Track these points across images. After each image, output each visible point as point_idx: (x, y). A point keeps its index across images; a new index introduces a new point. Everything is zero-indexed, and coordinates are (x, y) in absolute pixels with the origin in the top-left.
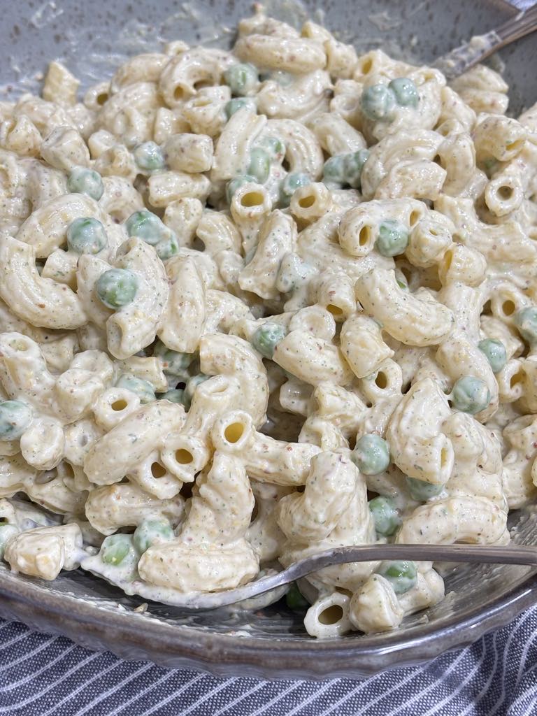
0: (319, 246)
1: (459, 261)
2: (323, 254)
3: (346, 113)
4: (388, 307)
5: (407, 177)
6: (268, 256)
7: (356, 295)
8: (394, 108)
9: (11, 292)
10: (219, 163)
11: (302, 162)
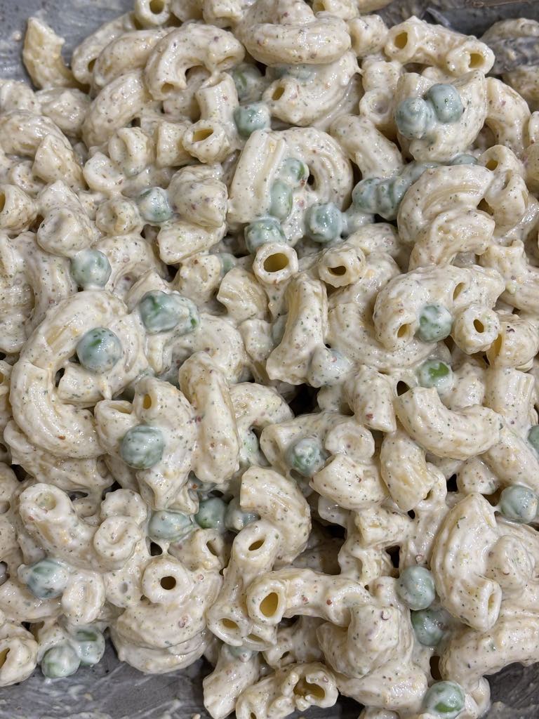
0: (352, 334)
1: (510, 350)
2: (357, 345)
3: (378, 119)
4: (431, 436)
5: (450, 237)
6: (297, 348)
7: (395, 413)
8: (434, 126)
9: (30, 423)
10: (235, 206)
11: (329, 181)
